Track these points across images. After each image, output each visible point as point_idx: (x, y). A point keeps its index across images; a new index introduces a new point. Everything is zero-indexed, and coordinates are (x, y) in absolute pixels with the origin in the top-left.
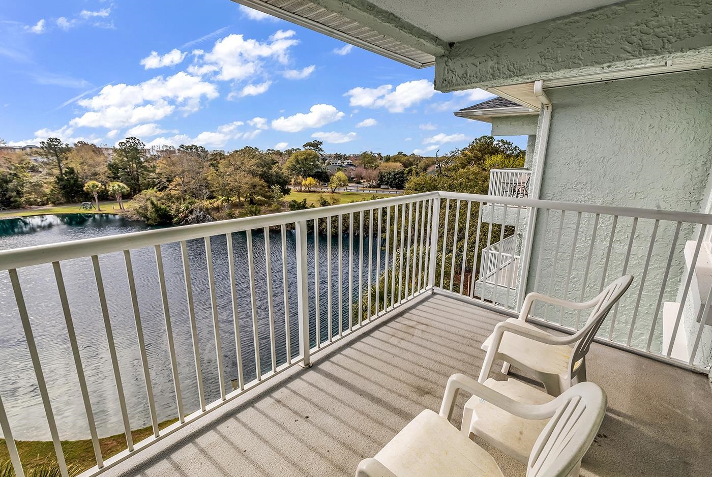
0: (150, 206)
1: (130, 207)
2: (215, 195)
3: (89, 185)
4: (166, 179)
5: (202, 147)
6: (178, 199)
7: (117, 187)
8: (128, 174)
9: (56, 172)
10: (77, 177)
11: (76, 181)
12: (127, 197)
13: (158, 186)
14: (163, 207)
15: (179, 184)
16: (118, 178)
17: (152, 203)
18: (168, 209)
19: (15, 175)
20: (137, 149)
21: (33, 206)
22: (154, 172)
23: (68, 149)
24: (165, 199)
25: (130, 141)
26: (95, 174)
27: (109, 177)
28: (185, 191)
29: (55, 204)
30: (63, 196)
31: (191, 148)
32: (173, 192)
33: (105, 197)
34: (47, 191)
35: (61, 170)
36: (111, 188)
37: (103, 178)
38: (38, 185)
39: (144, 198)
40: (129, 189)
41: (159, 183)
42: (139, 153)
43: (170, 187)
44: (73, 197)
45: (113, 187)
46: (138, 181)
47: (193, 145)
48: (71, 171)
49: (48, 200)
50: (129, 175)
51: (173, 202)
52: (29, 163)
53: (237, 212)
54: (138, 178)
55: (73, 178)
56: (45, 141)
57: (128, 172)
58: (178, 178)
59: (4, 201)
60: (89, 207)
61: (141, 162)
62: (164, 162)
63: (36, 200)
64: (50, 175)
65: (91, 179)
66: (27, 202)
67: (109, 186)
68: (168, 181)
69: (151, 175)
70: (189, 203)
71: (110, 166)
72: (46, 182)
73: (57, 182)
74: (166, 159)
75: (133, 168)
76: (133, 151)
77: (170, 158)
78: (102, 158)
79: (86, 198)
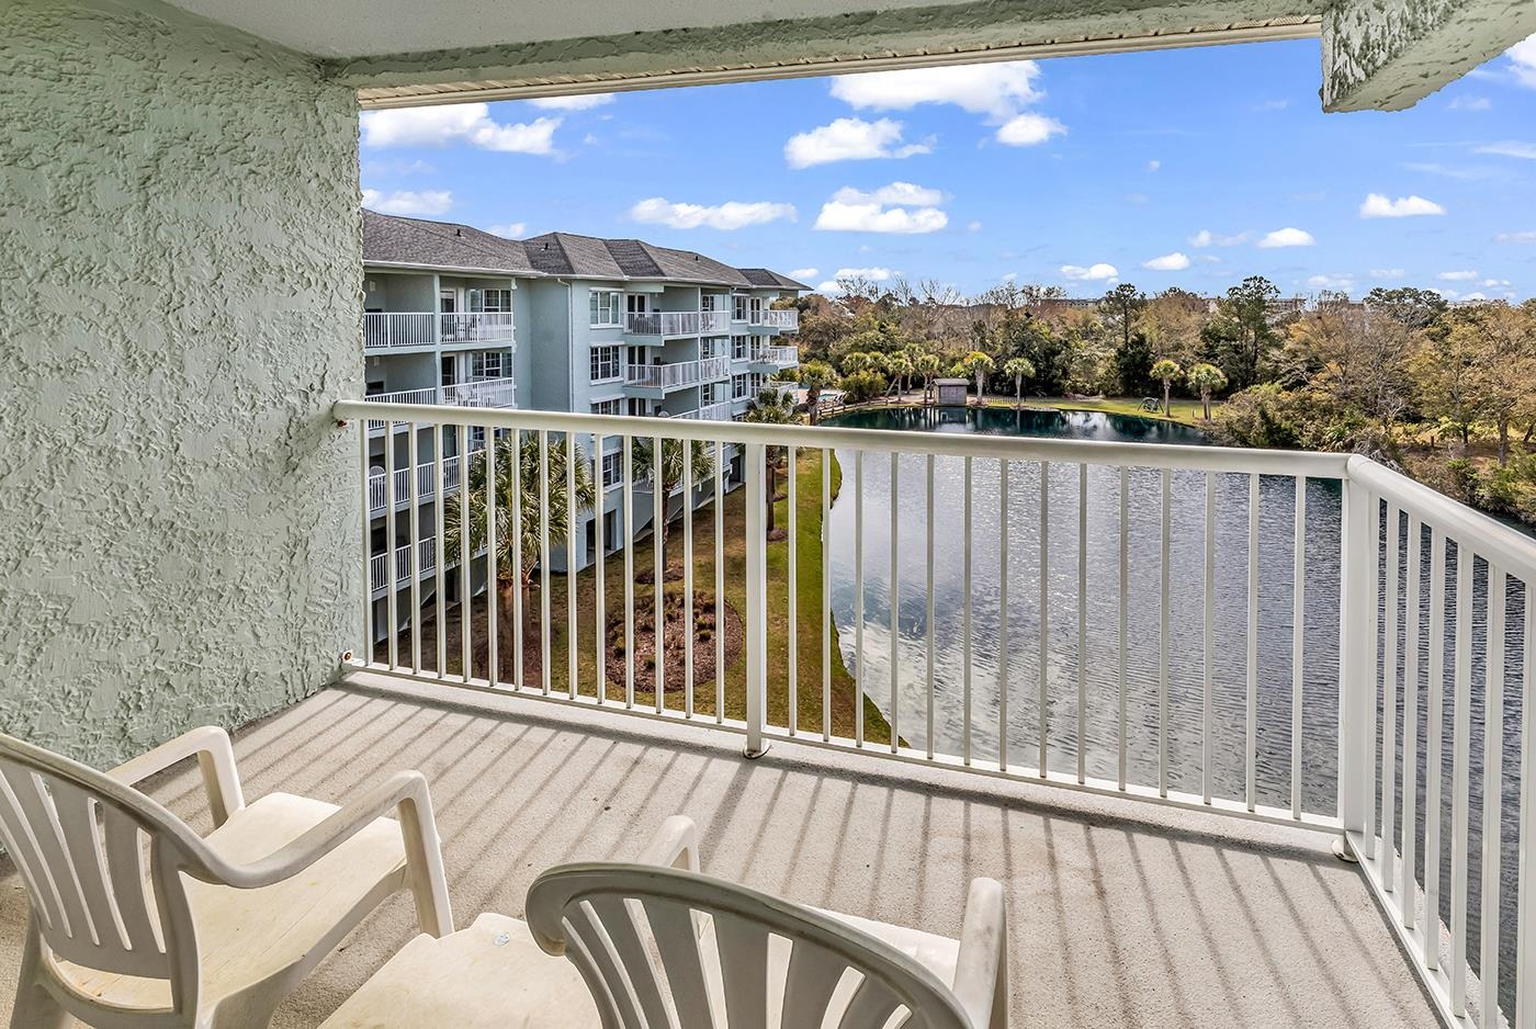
0: (1258, 420)
1: (1223, 413)
2: (1426, 412)
3: (1162, 366)
4: (1306, 365)
5: (1431, 293)
6: (1327, 411)
7: (1205, 373)
8: (1236, 349)
9: (1120, 340)
10: (1148, 352)
11: (1145, 357)
12: (1221, 395)
13: (1285, 379)
14: (1286, 424)
15: (1333, 379)
16: (1215, 357)
17: (1264, 415)
18: (1295, 432)
19: (1066, 342)
20: (1260, 301)
21: (1079, 395)
22: (1279, 346)
23: (1143, 303)
24: (1296, 409)
25: (1252, 284)
26: (1178, 347)
27: (1198, 354)
28: (1346, 396)
29: (1109, 396)
30: (1120, 383)
31: (1401, 296)
32: (1316, 396)
33: (1183, 392)
34: (1101, 371)
35: (1127, 338)
36: (1193, 376)
37: (1188, 355)
38: (1090, 362)
39: (1251, 402)
40: (1226, 380)
41: (1289, 372)
42: (1264, 308)
43: (1313, 382)
44: (1136, 386)
45: (1198, 372)
46: (1253, 365)
47: (1406, 289)
48: (1142, 339)
49: (1099, 387)
50: (1237, 352)
51: (1313, 418)
52: (1095, 324)
53: (1487, 467)
54: (1256, 357)
55: (1140, 352)
56: (1114, 290)
57: (1236, 346)
58: (1333, 365)
59: (1047, 382)
60: (1153, 406)
61: (1264, 327)
62: (1306, 328)
63: (1084, 386)
64: (1111, 346)
65: (1168, 357)
66: (1072, 387)
67: (1192, 371)
68: (1310, 370)
69: (1274, 353)
70: (1347, 424)
71: (1205, 332)
72: (1102, 357)
73: (1117, 359)
74: (1312, 320)
75: (1248, 338)
76: (1252, 305)
77: (1320, 318)
78: (1196, 317)
79: (1155, 389)
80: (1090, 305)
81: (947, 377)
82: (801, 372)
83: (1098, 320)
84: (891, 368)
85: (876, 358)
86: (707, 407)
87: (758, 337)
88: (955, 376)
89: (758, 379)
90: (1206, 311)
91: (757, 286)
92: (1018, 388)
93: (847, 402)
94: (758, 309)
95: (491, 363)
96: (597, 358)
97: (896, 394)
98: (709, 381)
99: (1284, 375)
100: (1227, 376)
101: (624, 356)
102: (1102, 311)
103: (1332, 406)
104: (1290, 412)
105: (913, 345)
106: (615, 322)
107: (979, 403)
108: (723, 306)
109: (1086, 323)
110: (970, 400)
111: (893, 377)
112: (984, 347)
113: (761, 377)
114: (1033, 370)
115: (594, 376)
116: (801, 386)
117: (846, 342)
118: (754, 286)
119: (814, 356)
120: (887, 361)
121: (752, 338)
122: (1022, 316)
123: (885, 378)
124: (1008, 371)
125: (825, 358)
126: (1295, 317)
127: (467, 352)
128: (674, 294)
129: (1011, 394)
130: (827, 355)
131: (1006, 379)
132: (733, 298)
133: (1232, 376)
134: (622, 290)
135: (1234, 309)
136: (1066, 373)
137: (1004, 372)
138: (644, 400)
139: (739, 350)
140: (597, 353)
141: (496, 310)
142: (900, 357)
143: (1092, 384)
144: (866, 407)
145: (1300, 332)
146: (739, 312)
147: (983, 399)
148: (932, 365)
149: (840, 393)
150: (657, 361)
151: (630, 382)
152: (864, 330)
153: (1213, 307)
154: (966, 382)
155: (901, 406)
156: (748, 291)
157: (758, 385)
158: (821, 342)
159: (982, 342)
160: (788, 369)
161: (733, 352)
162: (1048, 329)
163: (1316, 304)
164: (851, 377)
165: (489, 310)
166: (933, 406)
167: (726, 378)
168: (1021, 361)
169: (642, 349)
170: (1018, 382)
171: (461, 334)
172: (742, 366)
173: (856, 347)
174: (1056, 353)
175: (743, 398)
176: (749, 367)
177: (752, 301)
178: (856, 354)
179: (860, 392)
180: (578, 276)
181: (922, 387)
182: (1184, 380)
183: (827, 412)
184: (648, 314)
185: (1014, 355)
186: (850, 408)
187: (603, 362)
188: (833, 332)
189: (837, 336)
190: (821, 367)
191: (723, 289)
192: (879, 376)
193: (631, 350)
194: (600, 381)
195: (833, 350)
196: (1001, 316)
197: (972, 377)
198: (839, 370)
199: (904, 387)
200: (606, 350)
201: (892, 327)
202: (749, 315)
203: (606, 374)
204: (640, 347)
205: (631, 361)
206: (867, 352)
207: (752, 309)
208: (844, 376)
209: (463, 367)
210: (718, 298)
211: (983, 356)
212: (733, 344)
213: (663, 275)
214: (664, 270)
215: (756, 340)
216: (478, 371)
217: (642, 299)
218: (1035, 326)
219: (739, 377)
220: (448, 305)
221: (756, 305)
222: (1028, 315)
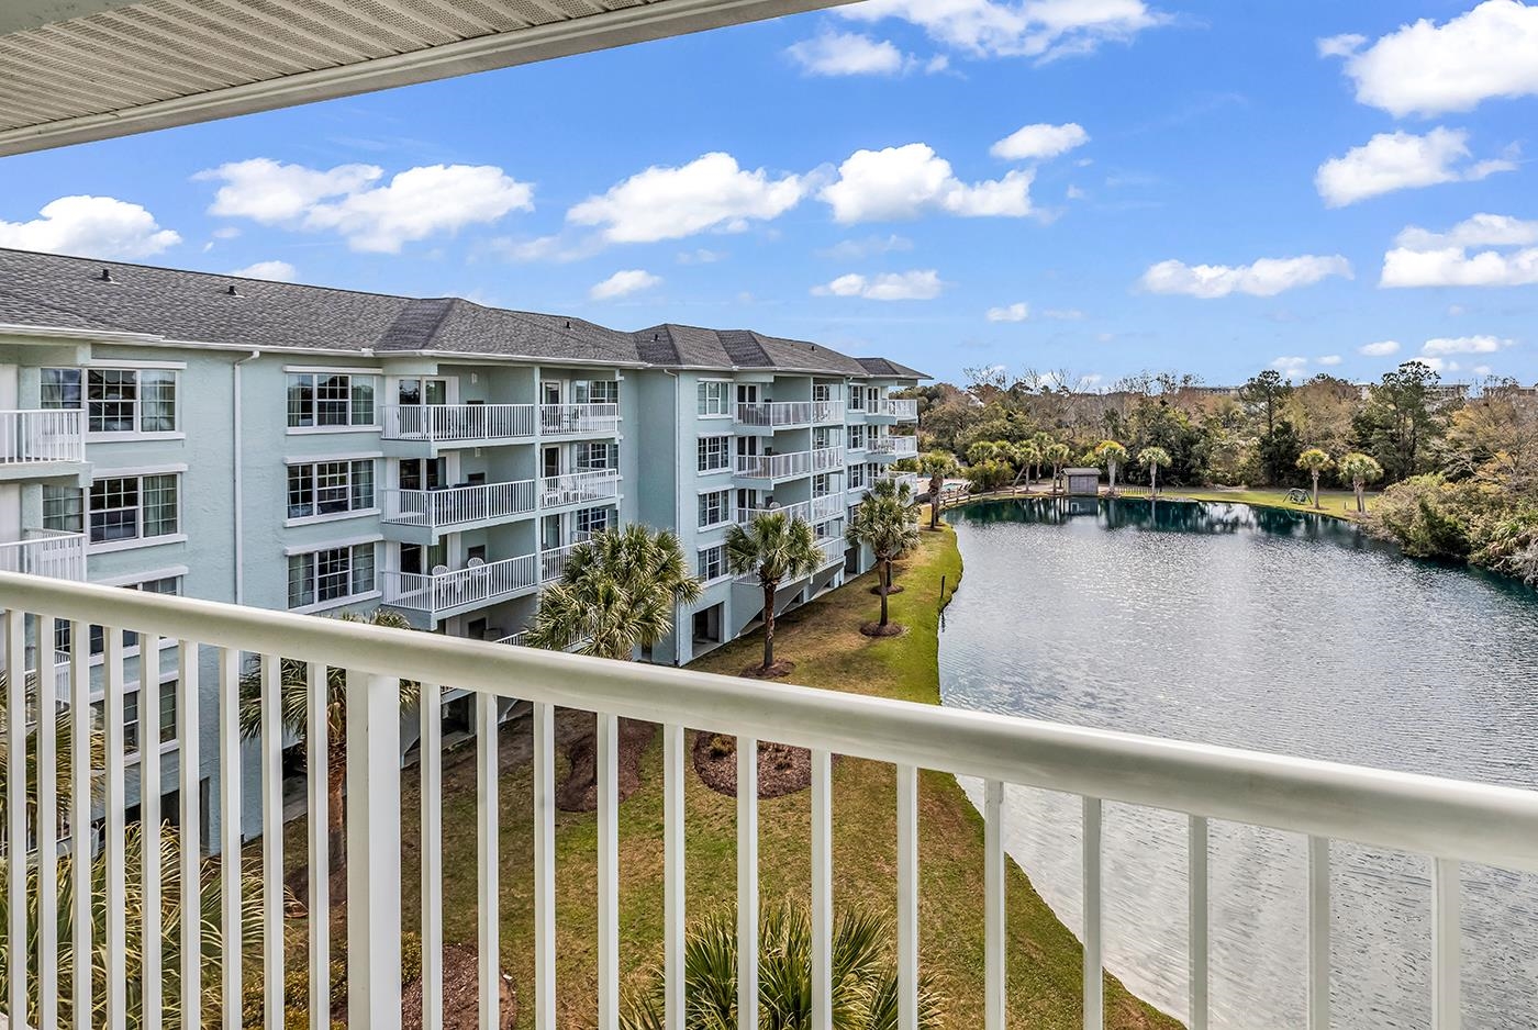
0: (1418, 514)
1: (1378, 507)
3: (1308, 456)
4: (1472, 455)
6: (1496, 504)
7: (1358, 464)
8: (1393, 438)
9: (1264, 429)
10: (1295, 440)
11: (1291, 447)
12: (1376, 486)
13: (1447, 470)
14: (1449, 518)
15: (1503, 470)
16: (1369, 445)
17: (1424, 507)
18: (1460, 527)
19: (1205, 431)
20: (1418, 389)
21: (1219, 485)
22: (1441, 435)
23: (1288, 390)
24: (1459, 502)
25: (1409, 369)
26: (1328, 435)
27: (1350, 443)
28: (1519, 489)
29: (1251, 486)
30: (1265, 473)
32: (1483, 488)
33: (1333, 482)
34: (1243, 461)
35: (1271, 426)
36: (1345, 466)
37: (1339, 443)
38: (1231, 451)
39: (1409, 495)
40: (1381, 471)
41: (1453, 462)
42: (1423, 394)
43: (1480, 474)
44: (1281, 476)
45: (1351, 463)
46: (1412, 454)
48: (1287, 427)
49: (1241, 476)
50: (1393, 441)
51: (1480, 512)
52: (1237, 413)
54: (1414, 447)
55: (1286, 441)
56: (1256, 377)
57: (1392, 435)
58: (1503, 455)
59: (1183, 472)
60: (1300, 498)
61: (1423, 415)
62: (1470, 415)
63: (1225, 476)
64: (1253, 434)
65: (1317, 446)
66: (1212, 478)
67: (1344, 461)
68: (1476, 460)
69: (1435, 442)
70: (1520, 519)
71: (1357, 420)
72: (1245, 447)
73: (1260, 448)
74: (1477, 407)
75: (1405, 426)
76: (1409, 391)
77: (1487, 405)
78: (1346, 405)
79: (1302, 479)
80: (1232, 392)
81: (1078, 466)
82: (922, 461)
83: (1241, 408)
84: (1018, 457)
85: (1003, 448)
86: (822, 498)
87: (876, 427)
88: (1088, 466)
89: (876, 469)
90: (1358, 398)
91: (872, 375)
92: (1153, 479)
93: (972, 492)
94: (876, 398)
95: (597, 454)
96: (705, 449)
97: (1024, 483)
98: (822, 472)
99: (1447, 465)
100: (1383, 466)
101: (733, 447)
102: (1244, 399)
103: (1501, 499)
104: (1454, 505)
105: (1042, 434)
106: (725, 411)
107: (1111, 493)
108: (839, 396)
109: (1227, 411)
110: (1102, 490)
111: (1021, 466)
112: (1117, 436)
113: (879, 467)
114: (1169, 460)
115: (702, 467)
116: (921, 475)
117: (972, 431)
118: (872, 376)
119: (940, 445)
120: (1015, 450)
121: (870, 428)
122: (1157, 404)
123: (1013, 468)
124: (1141, 461)
125: (952, 449)
126: (1458, 404)
127: (571, 443)
128: (785, 384)
129: (1146, 484)
130: (952, 444)
131: (1140, 469)
132: (850, 387)
133: (1388, 466)
134: (732, 380)
135: (1390, 396)
136: (1204, 462)
137: (1137, 462)
138: (755, 491)
139: (855, 440)
140: (705, 443)
141: (603, 401)
142: (1027, 446)
143: (1233, 474)
144: (990, 496)
145: (1464, 419)
146: (855, 402)
147: (1116, 489)
148: (1062, 455)
149: (965, 482)
150: (768, 451)
151: (739, 473)
152: (991, 418)
153: (1366, 395)
154: (1098, 471)
155: (1029, 496)
156: (865, 380)
157: (876, 475)
158: (947, 431)
159: (1115, 429)
160: (908, 459)
161: (849, 441)
162: (1186, 418)
163: (1481, 390)
164: (977, 467)
165: (596, 401)
166: (1062, 496)
167: (839, 469)
168: (1156, 450)
169: (753, 440)
170: (1153, 472)
171: (566, 426)
172: (858, 456)
173: (982, 436)
174: (1194, 442)
175: (859, 488)
176: (867, 456)
177: (870, 390)
178: (981, 443)
179: (987, 482)
180: (685, 367)
181: (1051, 476)
182: (1335, 470)
183: (951, 502)
184: (759, 403)
185: (1149, 444)
186: (975, 498)
187: (710, 453)
188: (960, 421)
189: (963, 427)
190: (943, 457)
191: (837, 379)
192: (1006, 466)
193: (741, 440)
194: (708, 472)
195: (958, 439)
196: (1135, 404)
197: (1104, 467)
198: (964, 459)
199: (1033, 476)
200: (715, 440)
201: (1020, 416)
202: (866, 405)
203: (714, 465)
204: (750, 438)
205: (741, 451)
206: (992, 442)
207: (870, 398)
208: (970, 465)
209: (567, 458)
210: (833, 389)
211: (1116, 445)
212: (849, 434)
213: (773, 364)
214: (774, 359)
215: (873, 430)
216: (583, 462)
217: (752, 390)
218: (1171, 414)
219: (856, 467)
220: (554, 397)
221: (873, 394)
222: (1164, 403)
